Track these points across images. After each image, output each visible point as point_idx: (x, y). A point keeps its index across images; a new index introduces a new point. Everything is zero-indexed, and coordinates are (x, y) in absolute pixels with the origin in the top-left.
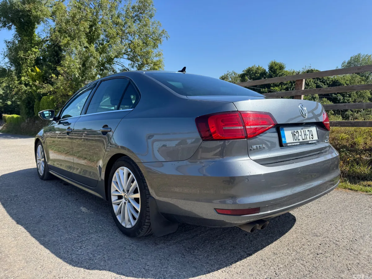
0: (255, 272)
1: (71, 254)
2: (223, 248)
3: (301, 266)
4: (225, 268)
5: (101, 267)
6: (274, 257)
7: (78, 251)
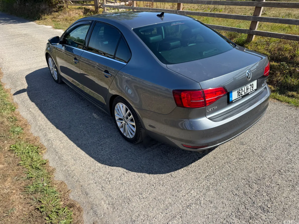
0: (202, 171)
1: (98, 155)
2: (185, 152)
3: (229, 167)
4: (185, 167)
5: (117, 165)
6: (214, 161)
7: (101, 152)
